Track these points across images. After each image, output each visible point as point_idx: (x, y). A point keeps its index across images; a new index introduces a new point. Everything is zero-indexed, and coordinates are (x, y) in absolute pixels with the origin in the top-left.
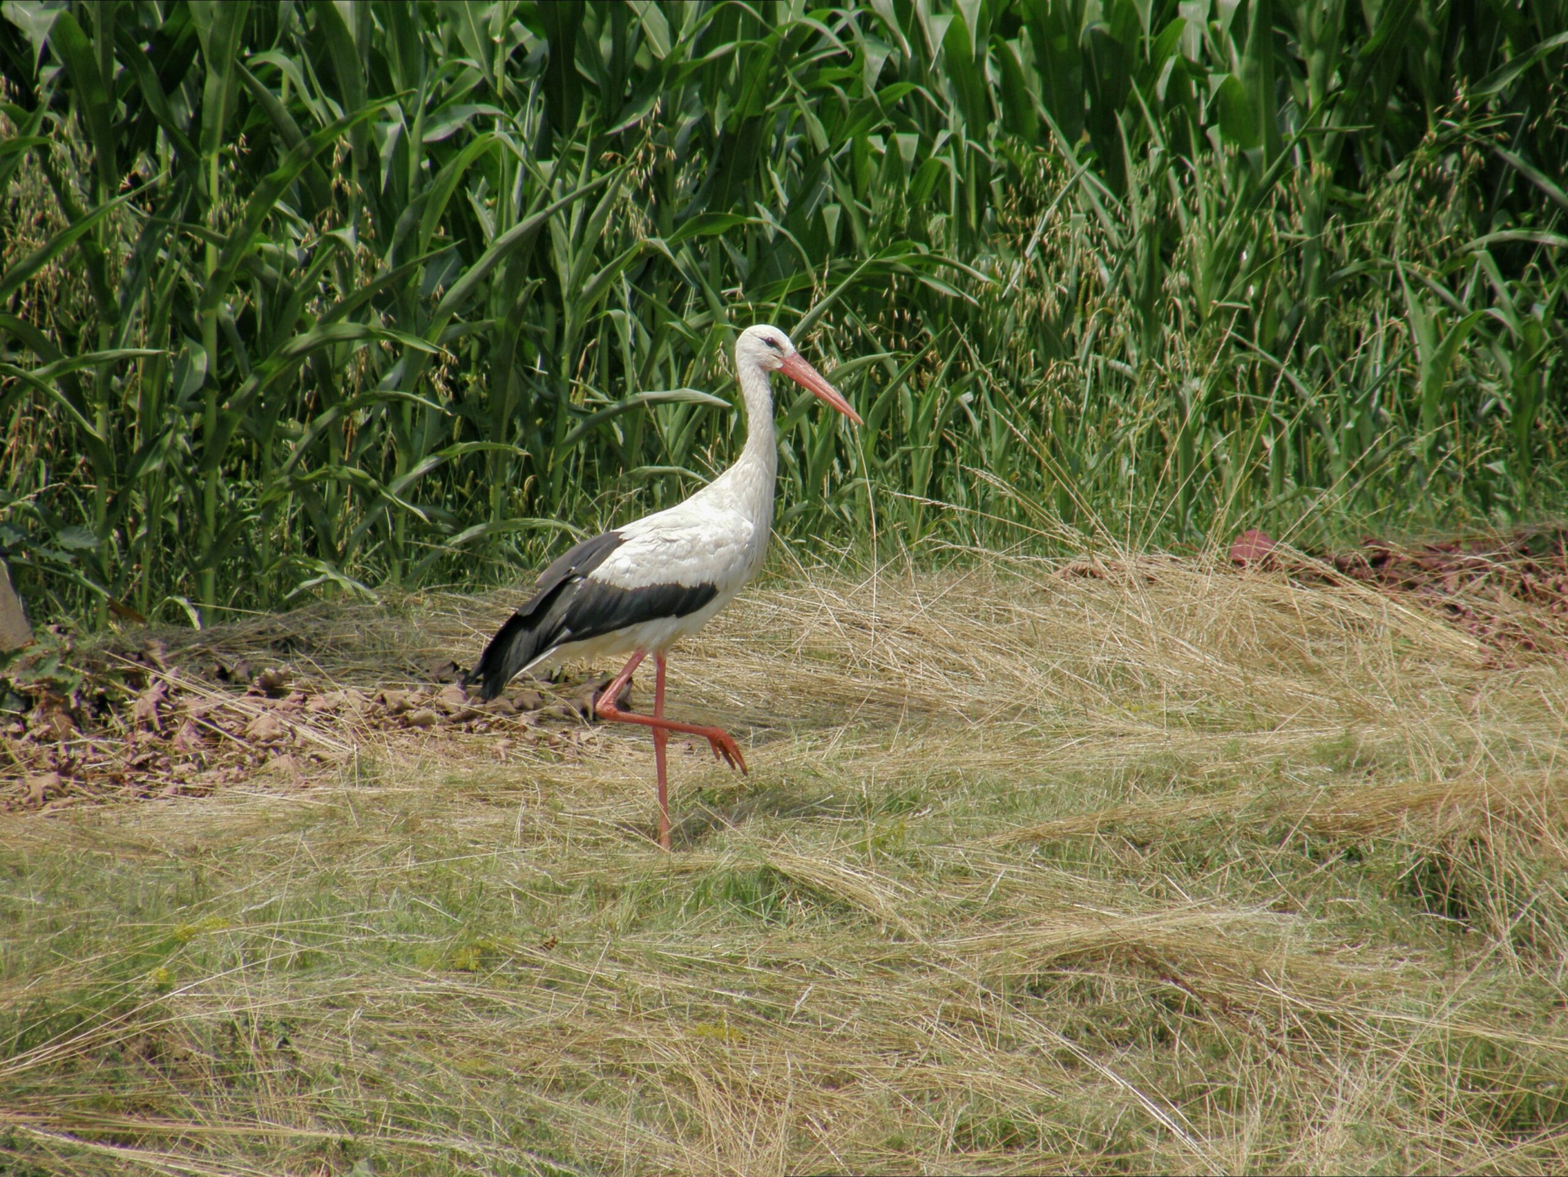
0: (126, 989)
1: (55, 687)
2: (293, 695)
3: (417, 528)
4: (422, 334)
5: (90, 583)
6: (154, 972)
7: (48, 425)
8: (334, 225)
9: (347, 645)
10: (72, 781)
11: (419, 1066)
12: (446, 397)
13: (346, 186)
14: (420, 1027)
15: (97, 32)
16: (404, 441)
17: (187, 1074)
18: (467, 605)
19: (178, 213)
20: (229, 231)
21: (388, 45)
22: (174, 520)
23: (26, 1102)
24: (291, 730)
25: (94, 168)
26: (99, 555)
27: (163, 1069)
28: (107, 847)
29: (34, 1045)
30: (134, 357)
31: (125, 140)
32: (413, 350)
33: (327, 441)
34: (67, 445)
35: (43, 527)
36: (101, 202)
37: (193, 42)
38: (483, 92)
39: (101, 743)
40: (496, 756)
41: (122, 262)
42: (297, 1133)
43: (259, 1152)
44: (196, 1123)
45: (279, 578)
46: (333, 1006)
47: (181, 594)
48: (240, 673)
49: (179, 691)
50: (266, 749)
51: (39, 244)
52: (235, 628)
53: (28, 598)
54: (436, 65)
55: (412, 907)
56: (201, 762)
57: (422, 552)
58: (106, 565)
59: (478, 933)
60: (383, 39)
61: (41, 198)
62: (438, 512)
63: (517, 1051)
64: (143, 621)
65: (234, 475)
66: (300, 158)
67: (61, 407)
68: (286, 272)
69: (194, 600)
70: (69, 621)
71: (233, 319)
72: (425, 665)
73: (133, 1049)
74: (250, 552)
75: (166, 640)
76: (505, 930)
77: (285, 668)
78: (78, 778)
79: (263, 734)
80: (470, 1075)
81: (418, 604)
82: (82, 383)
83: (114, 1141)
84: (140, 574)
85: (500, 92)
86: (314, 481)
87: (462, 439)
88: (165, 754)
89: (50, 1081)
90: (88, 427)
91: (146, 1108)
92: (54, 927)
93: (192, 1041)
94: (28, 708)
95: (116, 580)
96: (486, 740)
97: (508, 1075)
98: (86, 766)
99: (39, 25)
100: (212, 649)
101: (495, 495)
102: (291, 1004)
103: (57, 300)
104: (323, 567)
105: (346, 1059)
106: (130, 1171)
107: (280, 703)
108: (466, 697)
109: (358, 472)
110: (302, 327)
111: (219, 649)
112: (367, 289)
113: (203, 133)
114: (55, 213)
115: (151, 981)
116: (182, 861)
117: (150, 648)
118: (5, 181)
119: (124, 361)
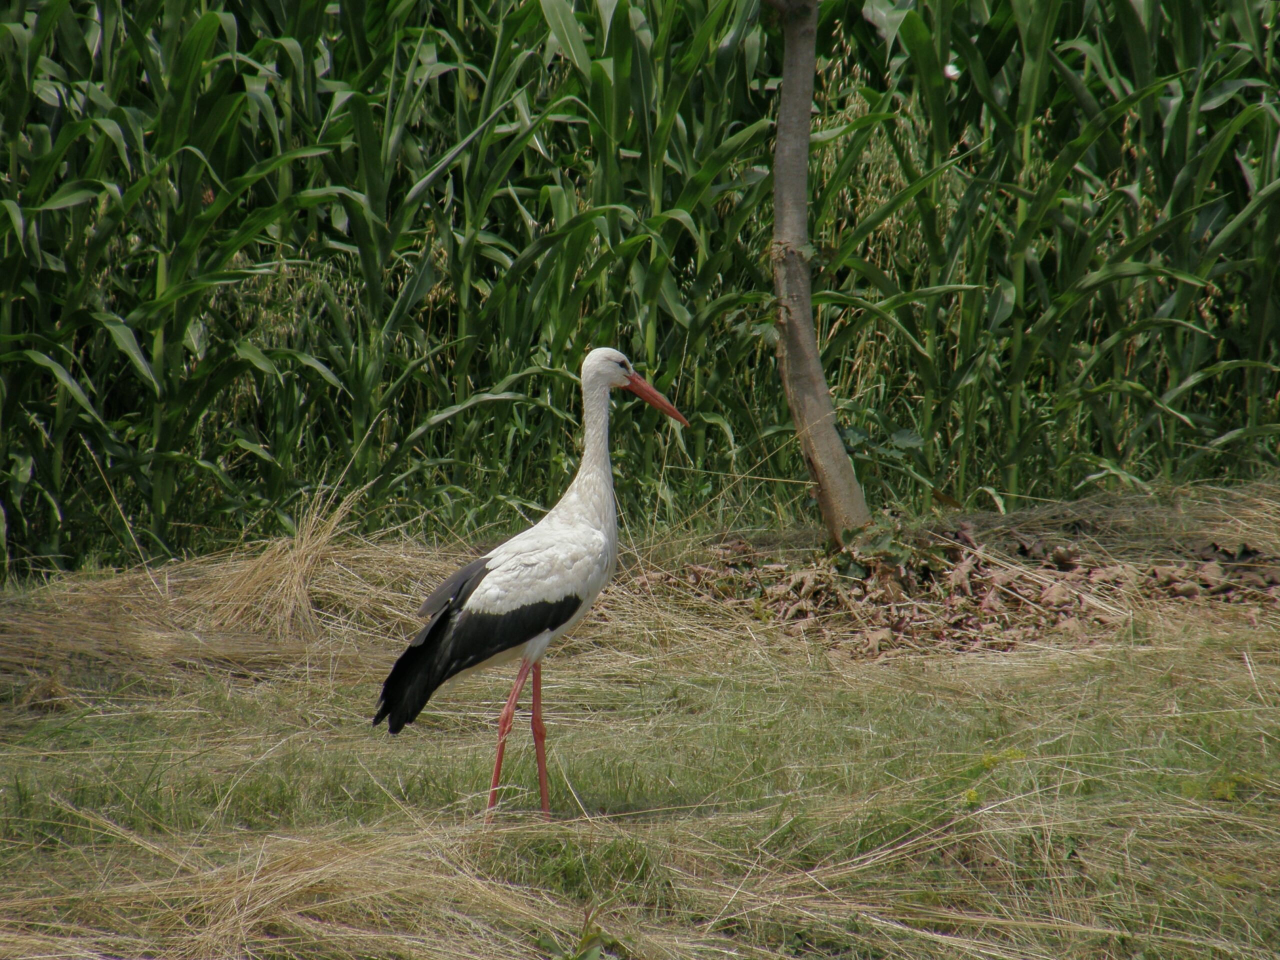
0: (944, 806)
1: (889, 559)
2: (1080, 569)
3: (1185, 431)
4: (1194, 271)
5: (917, 476)
6: (966, 793)
7: (888, 348)
8: (1124, 182)
9: (1125, 529)
10: (902, 635)
11: (1186, 878)
12: (1212, 322)
13: (1135, 150)
14: (1186, 846)
15: (937, 26)
16: (1176, 359)
17: (994, 877)
18: (1227, 496)
19: (997, 174)
20: (1037, 188)
21: (1175, 32)
22: (986, 424)
23: (866, 894)
24: (1078, 597)
25: (931, 139)
26: (925, 452)
27: (975, 872)
28: (929, 690)
29: (872, 848)
30: (957, 292)
31: (956, 115)
32: (1186, 284)
33: (1112, 360)
34: (902, 364)
35: (882, 429)
36: (935, 166)
37: (1014, 33)
38: (1254, 69)
39: (925, 606)
40: (1250, 622)
41: (949, 215)
42: (1084, 928)
43: (1054, 943)
44: (1003, 918)
45: (1070, 472)
46: (1113, 825)
47: (990, 485)
48: (1038, 550)
49: (987, 564)
50: (1057, 613)
51: (885, 200)
52: (1033, 513)
53: (869, 487)
54: (1215, 48)
55: (1178, 746)
56: (1005, 622)
57: (1189, 452)
58: (931, 461)
59: (1234, 769)
60: (1170, 28)
61: (888, 164)
62: (1204, 419)
63: (1268, 869)
64: (959, 507)
65: (1035, 388)
66: (1096, 127)
67: (898, 332)
68: (1082, 221)
69: (1001, 490)
70: (900, 506)
71: (1037, 260)
72: (1190, 546)
73: (951, 855)
74: (1047, 451)
75: (978, 522)
76: (1257, 767)
77: (1073, 546)
78: (906, 633)
79: (1055, 600)
80: (1228, 887)
81: (1185, 495)
82: (916, 313)
83: (937, 929)
84: (958, 469)
85: (1268, 69)
86: (1099, 392)
87: (1226, 358)
88: (976, 615)
89: (885, 878)
90: (919, 347)
91: (961, 903)
92: (888, 754)
93: (998, 850)
94: (868, 576)
95: (938, 473)
96: (1241, 609)
97: (1261, 888)
98: (913, 624)
99: (892, 23)
100: (1015, 530)
101: (1252, 405)
102: (1079, 822)
103: (898, 247)
104: (1107, 464)
105: (1124, 870)
106: (950, 954)
107: (1069, 575)
108: (1225, 572)
109: (1136, 385)
110: (1094, 266)
111: (1020, 530)
112: (1149, 234)
113: (1019, 109)
114: (898, 177)
115: (964, 801)
116: (989, 704)
117: (965, 529)
118: (859, 151)
119: (949, 295)
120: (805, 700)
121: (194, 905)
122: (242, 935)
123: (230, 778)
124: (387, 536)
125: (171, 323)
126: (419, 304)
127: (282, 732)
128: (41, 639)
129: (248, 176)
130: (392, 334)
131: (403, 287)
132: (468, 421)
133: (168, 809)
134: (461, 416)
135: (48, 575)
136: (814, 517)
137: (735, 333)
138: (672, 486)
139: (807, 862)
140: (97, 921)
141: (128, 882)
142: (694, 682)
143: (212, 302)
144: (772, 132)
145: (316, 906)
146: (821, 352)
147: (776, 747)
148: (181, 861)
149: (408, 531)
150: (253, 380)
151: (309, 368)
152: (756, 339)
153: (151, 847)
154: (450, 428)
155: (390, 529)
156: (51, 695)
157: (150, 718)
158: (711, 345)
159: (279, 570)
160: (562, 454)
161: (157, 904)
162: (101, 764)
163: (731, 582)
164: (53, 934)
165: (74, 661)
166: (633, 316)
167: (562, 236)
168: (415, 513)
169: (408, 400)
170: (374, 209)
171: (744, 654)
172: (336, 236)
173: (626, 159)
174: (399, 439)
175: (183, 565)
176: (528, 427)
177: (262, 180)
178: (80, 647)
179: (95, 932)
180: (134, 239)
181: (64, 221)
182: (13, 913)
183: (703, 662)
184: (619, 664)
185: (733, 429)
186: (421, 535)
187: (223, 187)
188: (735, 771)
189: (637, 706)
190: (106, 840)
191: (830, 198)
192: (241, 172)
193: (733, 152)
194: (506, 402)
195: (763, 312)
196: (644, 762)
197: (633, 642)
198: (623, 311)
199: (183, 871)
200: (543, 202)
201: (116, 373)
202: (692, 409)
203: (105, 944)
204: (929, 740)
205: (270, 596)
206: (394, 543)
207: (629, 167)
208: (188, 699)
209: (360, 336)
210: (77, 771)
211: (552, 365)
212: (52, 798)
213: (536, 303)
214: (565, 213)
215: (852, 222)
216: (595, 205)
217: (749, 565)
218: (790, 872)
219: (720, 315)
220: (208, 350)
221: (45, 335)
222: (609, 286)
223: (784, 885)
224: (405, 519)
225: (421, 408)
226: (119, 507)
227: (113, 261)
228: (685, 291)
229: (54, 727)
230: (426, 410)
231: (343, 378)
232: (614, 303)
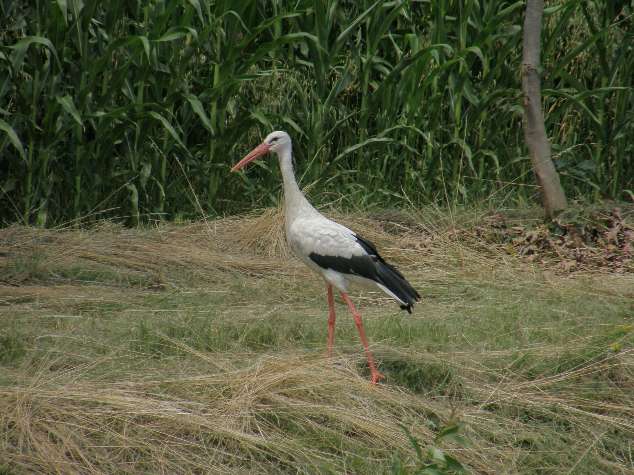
0: (602, 350)
1: (576, 225)
5: (592, 184)
6: (613, 344)
7: (579, 118)
10: (582, 264)
17: (627, 386)
22: (628, 158)
23: (561, 393)
25: (605, 12)
26: (596, 172)
27: (617, 384)
28: (595, 292)
29: (564, 370)
30: (615, 91)
34: (586, 127)
35: (574, 160)
36: (607, 26)
39: (595, 249)
41: (613, 51)
44: (631, 407)
47: (629, 189)
49: (627, 229)
51: (580, 44)
53: (567, 189)
58: (599, 176)
61: (582, 25)
64: (613, 200)
67: (584, 111)
70: (582, 198)
73: (605, 375)
75: (622, 208)
78: (584, 263)
82: (594, 101)
83: (597, 411)
84: (614, 181)
88: (620, 255)
89: (571, 386)
90: (595, 119)
91: (609, 399)
92: (574, 323)
93: (629, 373)
94: (565, 234)
95: (603, 182)
98: (588, 258)
103: (586, 68)
106: (603, 424)
114: (587, 31)
115: (612, 348)
116: (626, 299)
117: (615, 211)
118: (568, 18)
119: (611, 92)
120: (532, 296)
121: (226, 388)
122: (250, 403)
123: (245, 325)
124: (323, 208)
125: (220, 99)
126: (343, 92)
127: (270, 304)
128: (155, 255)
129: (260, 26)
130: (328, 107)
131: (334, 84)
132: (364, 151)
133: (215, 339)
134: (362, 149)
135: (158, 223)
136: (538, 203)
137: (501, 110)
138: (467, 187)
139: (531, 377)
140: (180, 393)
141: (195, 375)
142: (476, 285)
143: (240, 89)
144: (524, 8)
145: (286, 390)
146: (545, 120)
147: (516, 319)
148: (220, 366)
149: (334, 206)
150: (259, 129)
151: (287, 123)
152: (512, 113)
153: (205, 358)
154: (356, 155)
155: (325, 205)
156: (159, 282)
157: (206, 295)
158: (488, 116)
159: (270, 224)
160: (412, 169)
161: (209, 386)
162: (183, 316)
163: (495, 235)
164: (158, 399)
165: (170, 266)
166: (450, 101)
167: (414, 59)
168: (337, 197)
169: (335, 141)
170: (322, 44)
171: (501, 272)
172: (302, 57)
173: (449, 21)
174: (330, 160)
175: (224, 220)
176: (395, 155)
177: (267, 29)
178: (174, 259)
179: (178, 399)
180: (204, 58)
181: (170, 48)
182: (139, 388)
183: (480, 275)
184: (439, 275)
185: (498, 158)
186: (340, 208)
187: (248, 31)
188: (495, 330)
189: (447, 296)
190: (184, 354)
191: (552, 42)
192: (257, 25)
193: (503, 18)
194: (384, 142)
195: (516, 99)
196: (449, 324)
197: (445, 264)
198: (444, 97)
199: (222, 371)
200: (406, 42)
201: (193, 124)
202: (477, 148)
203: (183, 405)
204: (595, 317)
205: (265, 236)
206: (327, 212)
207: (450, 25)
208: (225, 286)
209: (313, 108)
210: (171, 320)
211: (408, 124)
212: (159, 332)
213: (401, 93)
214: (416, 48)
215: (563, 54)
216: (433, 43)
217: (504, 227)
218: (522, 381)
219: (493, 101)
220: (238, 113)
221: (159, 104)
222: (438, 85)
223: (519, 388)
224: (333, 200)
225: (342, 145)
226: (193, 190)
227: (193, 67)
228: (476, 88)
229: (160, 298)
230: (344, 146)
231: (304, 129)
232: (439, 94)
